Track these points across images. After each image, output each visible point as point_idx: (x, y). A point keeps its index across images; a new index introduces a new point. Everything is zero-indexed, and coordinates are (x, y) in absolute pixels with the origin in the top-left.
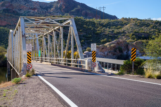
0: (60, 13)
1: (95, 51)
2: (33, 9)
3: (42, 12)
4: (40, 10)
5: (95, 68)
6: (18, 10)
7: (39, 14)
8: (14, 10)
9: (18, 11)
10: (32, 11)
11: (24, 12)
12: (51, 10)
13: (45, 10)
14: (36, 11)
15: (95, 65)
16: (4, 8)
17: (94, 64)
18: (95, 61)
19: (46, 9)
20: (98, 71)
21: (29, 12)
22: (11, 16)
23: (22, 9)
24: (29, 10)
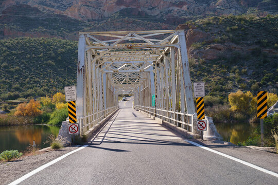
0: (236, 8)
1: (201, 98)
2: (178, 6)
3: (196, 10)
4: (193, 6)
5: (204, 131)
6: (149, 9)
7: (190, 13)
8: (140, 10)
9: (149, 12)
10: (176, 9)
11: (161, 13)
12: (218, 3)
13: (204, 5)
14: (185, 7)
15: (204, 125)
16: (123, 7)
17: (201, 123)
18: (203, 117)
19: (206, 3)
20: (209, 138)
21: (170, 11)
22: (134, 22)
23: (156, 7)
24: (171, 8)
